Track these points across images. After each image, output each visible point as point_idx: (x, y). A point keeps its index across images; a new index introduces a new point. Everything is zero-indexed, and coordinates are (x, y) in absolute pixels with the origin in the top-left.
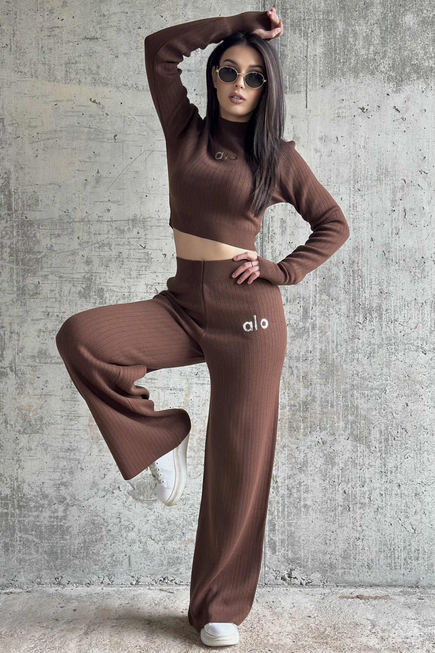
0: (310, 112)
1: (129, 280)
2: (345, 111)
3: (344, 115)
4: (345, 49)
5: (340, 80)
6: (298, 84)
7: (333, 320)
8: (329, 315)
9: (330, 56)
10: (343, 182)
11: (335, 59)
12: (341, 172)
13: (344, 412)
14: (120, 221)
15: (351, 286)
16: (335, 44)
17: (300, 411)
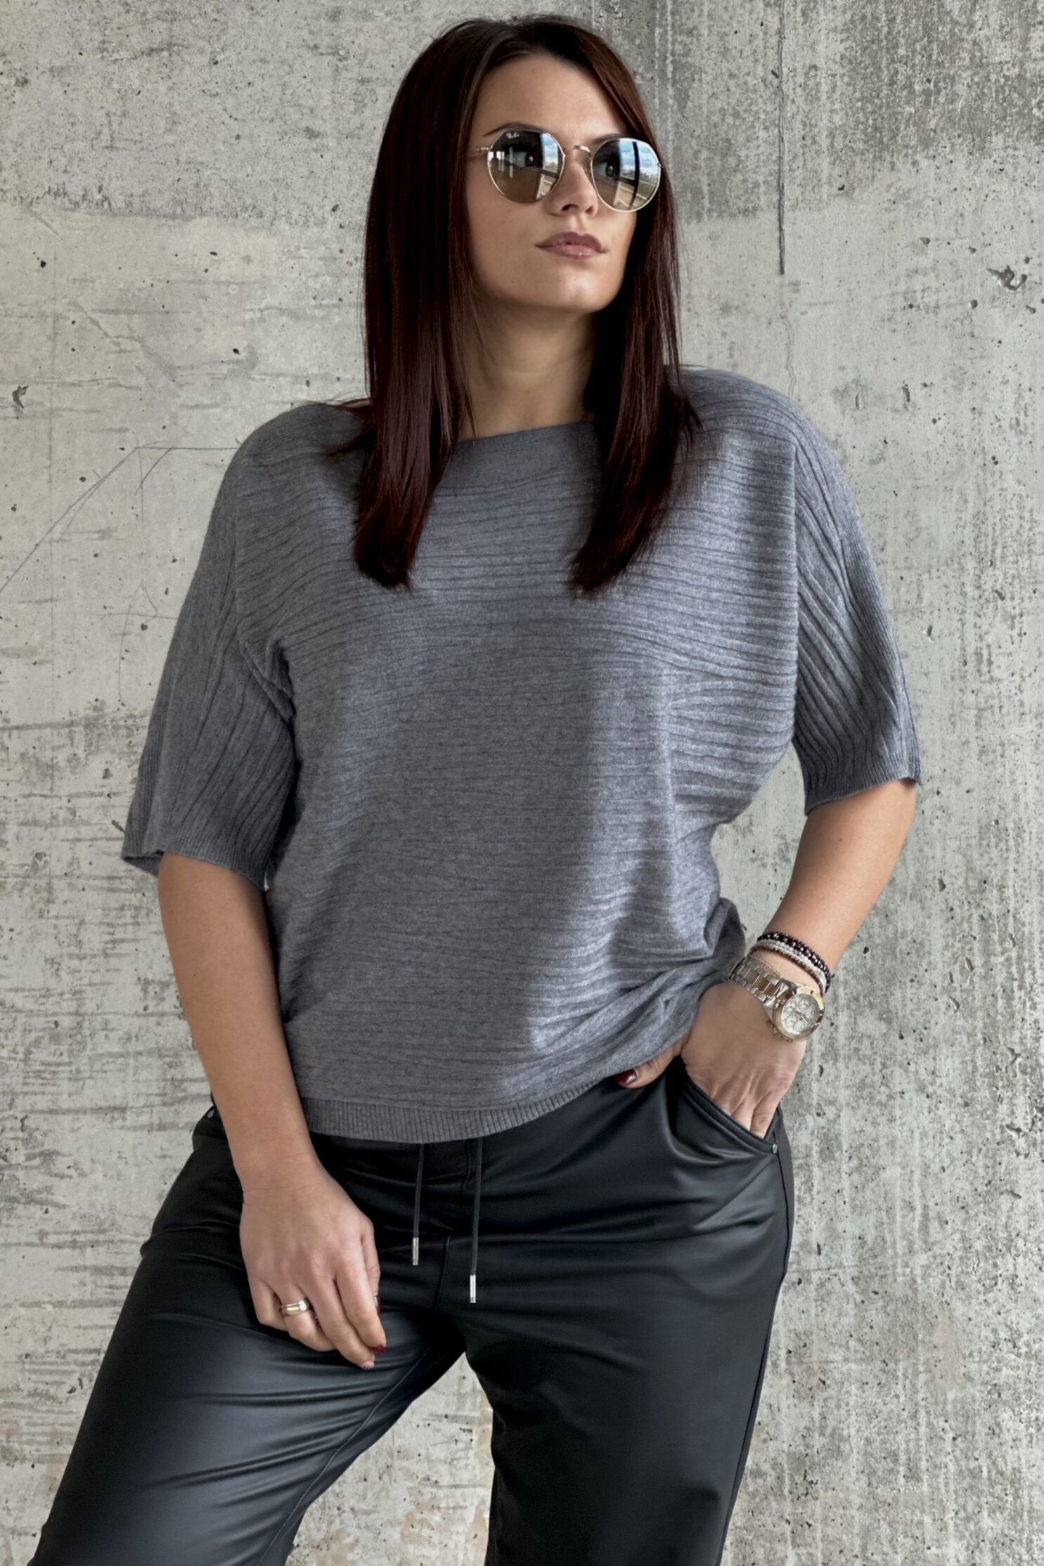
0: (797, 291)
1: (75, 963)
2: (934, 284)
3: (931, 299)
4: (930, 42)
5: (915, 163)
6: (745, 181)
7: (908, 1119)
8: (890, 1097)
9: (871, 69)
10: (934, 562)
11: (892, 83)
12: (923, 524)
13: (961, 1500)
14: (40, 727)
15: (976, 979)
16: (892, 21)
17: (780, 1496)
